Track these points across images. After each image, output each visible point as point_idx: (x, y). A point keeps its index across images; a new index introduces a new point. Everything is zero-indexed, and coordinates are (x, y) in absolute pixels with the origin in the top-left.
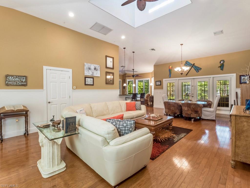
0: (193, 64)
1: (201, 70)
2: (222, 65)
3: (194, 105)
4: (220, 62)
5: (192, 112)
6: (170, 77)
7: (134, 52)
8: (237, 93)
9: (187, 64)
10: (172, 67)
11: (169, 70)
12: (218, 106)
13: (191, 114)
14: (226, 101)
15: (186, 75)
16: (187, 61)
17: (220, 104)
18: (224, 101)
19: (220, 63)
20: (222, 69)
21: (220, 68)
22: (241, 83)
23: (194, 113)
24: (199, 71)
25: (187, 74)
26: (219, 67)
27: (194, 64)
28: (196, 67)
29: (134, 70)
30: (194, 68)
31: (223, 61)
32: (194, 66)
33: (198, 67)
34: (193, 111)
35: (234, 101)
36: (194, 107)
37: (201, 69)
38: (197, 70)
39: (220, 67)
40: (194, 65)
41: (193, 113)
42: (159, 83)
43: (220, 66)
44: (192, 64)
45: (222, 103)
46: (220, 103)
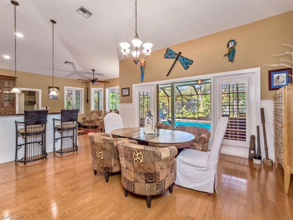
0: (178, 54)
1: (192, 63)
2: (231, 50)
3: (141, 153)
4: (228, 46)
5: (139, 178)
6: (142, 81)
7: (53, 22)
8: (262, 110)
9: (169, 54)
10: (145, 62)
11: (141, 67)
12: (225, 138)
13: (136, 183)
14: (240, 128)
15: (167, 75)
16: (168, 49)
17: (228, 133)
18: (236, 128)
19: (228, 48)
20: (231, 60)
21: (229, 57)
22: (271, 88)
23: (144, 182)
24: (188, 67)
25: (169, 73)
26: (226, 55)
27: (180, 53)
28: (183, 60)
29: (95, 72)
30: (180, 62)
31: (233, 42)
32: (180, 57)
33: (187, 59)
34: (141, 174)
35: (258, 127)
36: (141, 161)
37: (192, 61)
38: (185, 64)
39: (228, 55)
40: (181, 55)
41: (141, 179)
42: (126, 91)
43: (227, 53)
44: (176, 54)
45: (233, 132)
46: (228, 131)
